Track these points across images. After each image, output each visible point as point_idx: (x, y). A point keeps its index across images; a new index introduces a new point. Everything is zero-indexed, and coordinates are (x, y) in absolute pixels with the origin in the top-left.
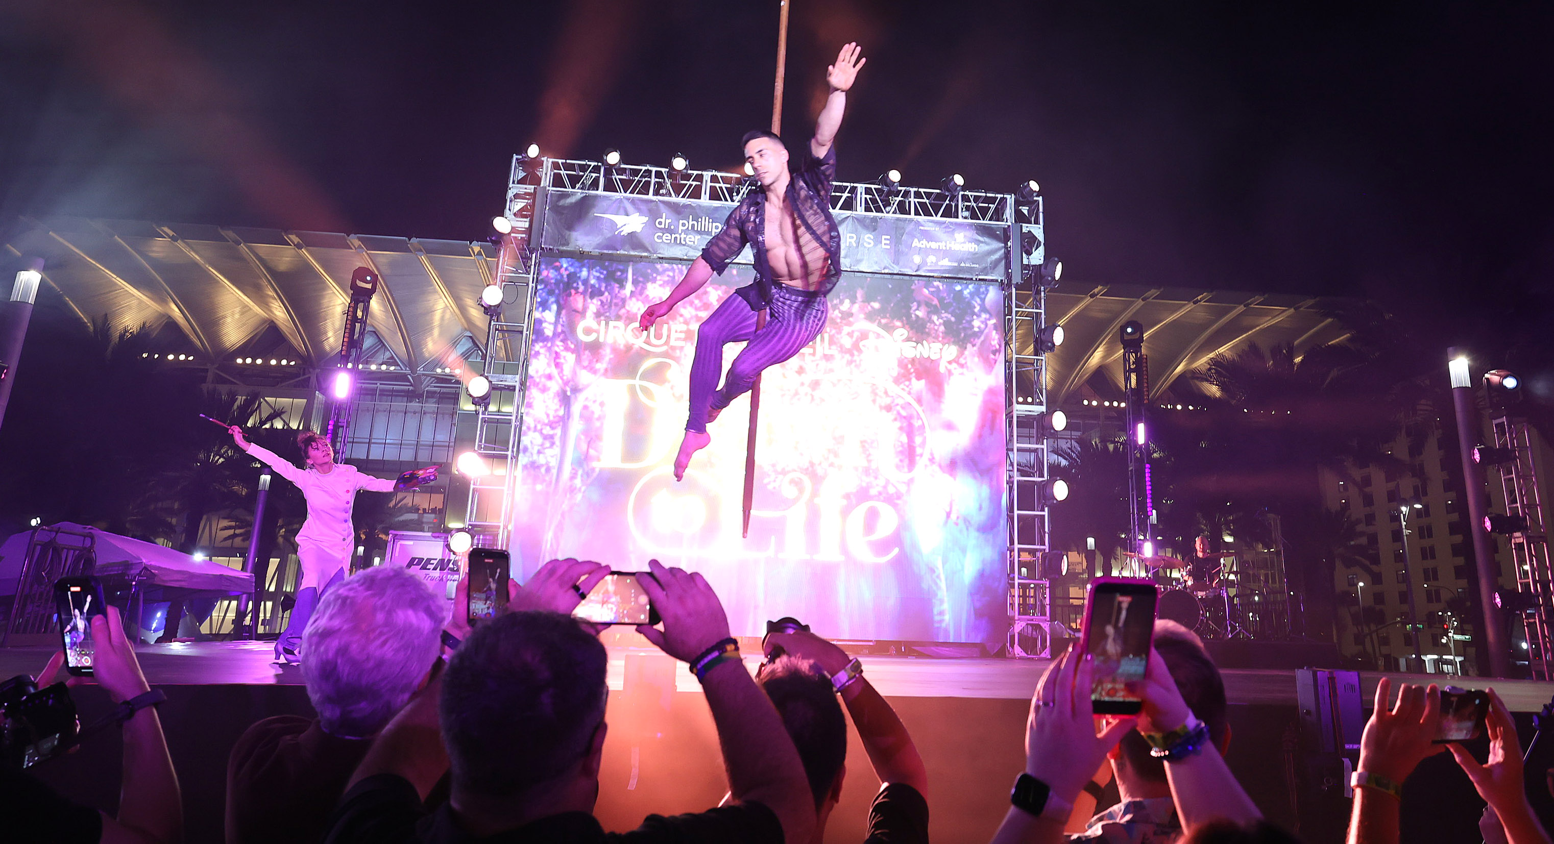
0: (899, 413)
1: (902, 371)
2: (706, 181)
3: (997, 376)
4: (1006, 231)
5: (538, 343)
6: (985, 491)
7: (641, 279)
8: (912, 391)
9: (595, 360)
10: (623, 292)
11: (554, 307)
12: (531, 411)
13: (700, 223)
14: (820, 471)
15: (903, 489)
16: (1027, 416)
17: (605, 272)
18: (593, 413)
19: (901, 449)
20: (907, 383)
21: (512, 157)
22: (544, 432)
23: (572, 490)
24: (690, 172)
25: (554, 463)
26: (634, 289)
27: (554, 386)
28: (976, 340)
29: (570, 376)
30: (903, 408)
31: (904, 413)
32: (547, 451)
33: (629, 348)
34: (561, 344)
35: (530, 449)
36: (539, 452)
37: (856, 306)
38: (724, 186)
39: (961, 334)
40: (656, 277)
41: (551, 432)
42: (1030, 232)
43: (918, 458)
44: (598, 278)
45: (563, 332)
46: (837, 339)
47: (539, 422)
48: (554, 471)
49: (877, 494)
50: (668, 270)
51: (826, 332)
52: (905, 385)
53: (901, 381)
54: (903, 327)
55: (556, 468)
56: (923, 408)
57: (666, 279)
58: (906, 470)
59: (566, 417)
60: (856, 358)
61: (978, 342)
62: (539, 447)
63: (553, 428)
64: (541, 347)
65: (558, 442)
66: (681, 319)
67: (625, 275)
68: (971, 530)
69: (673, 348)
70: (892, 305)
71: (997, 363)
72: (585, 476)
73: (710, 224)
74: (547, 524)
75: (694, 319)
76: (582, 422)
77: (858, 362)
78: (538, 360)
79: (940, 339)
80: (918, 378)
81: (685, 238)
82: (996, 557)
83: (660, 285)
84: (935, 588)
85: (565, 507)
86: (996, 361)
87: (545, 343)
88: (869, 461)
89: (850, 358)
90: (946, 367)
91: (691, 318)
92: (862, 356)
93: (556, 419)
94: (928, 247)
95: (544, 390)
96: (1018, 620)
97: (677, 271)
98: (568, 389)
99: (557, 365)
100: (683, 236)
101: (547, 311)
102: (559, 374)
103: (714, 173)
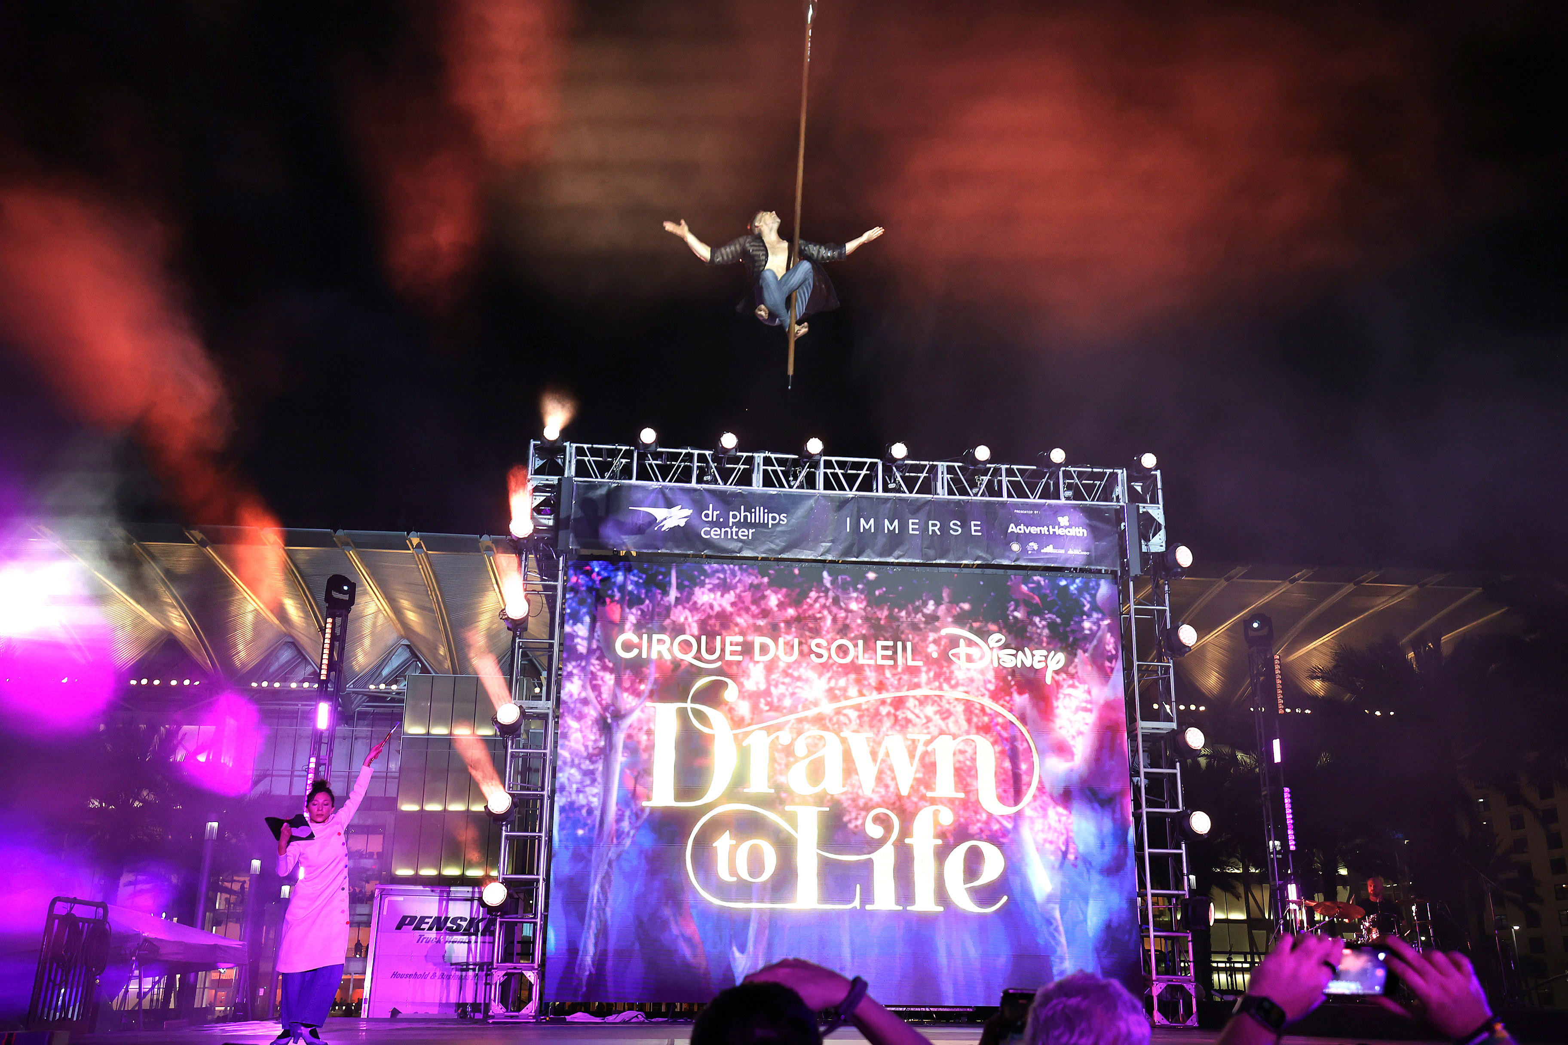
0: (999, 735)
1: (1001, 684)
2: (758, 464)
3: (1115, 688)
4: (1119, 512)
5: (570, 662)
6: (1108, 825)
7: (687, 583)
8: (1013, 708)
9: (638, 681)
10: (666, 599)
11: (587, 619)
12: (567, 743)
13: (753, 514)
14: (909, 806)
15: (1009, 825)
16: (1152, 734)
17: (644, 576)
18: (639, 742)
19: (1004, 777)
20: (1007, 698)
21: (529, 443)
22: (583, 766)
23: (620, 835)
24: (738, 454)
25: (595, 802)
26: (679, 595)
27: (592, 712)
28: (1088, 645)
29: (609, 701)
30: (1004, 728)
31: (1005, 734)
32: (587, 789)
33: (677, 664)
34: (596, 662)
35: (567, 789)
36: (578, 791)
37: (943, 608)
38: (779, 469)
39: (1069, 637)
40: (704, 581)
41: (591, 767)
42: (1147, 513)
43: (1024, 788)
44: (636, 584)
45: (599, 648)
46: (922, 647)
47: (577, 755)
48: (597, 813)
49: (978, 831)
50: (717, 571)
51: (909, 641)
52: (1005, 701)
53: (999, 696)
54: (1000, 631)
55: (599, 810)
56: (1028, 727)
57: (717, 581)
58: (1012, 802)
59: (608, 748)
60: (945, 669)
61: (1090, 647)
62: (579, 786)
63: (593, 762)
64: (574, 667)
65: (599, 779)
66: (737, 629)
67: (668, 579)
68: (1093, 872)
69: (729, 664)
70: (985, 605)
71: (1115, 671)
72: (634, 818)
73: (766, 515)
74: (592, 876)
75: (752, 629)
76: (626, 754)
77: (948, 675)
78: (572, 682)
79: (1044, 645)
80: (1021, 693)
81: (737, 533)
82: (1124, 905)
83: (710, 590)
84: (1053, 943)
85: (612, 854)
86: (1112, 669)
87: (579, 662)
88: (967, 793)
89: (938, 670)
90: (1053, 677)
91: (748, 627)
92: (953, 667)
93: (596, 752)
94: (1027, 532)
95: (580, 717)
96: (1155, 981)
97: (728, 572)
98: (608, 715)
99: (596, 688)
100: (734, 529)
101: (579, 625)
102: (596, 698)
103: (767, 454)
